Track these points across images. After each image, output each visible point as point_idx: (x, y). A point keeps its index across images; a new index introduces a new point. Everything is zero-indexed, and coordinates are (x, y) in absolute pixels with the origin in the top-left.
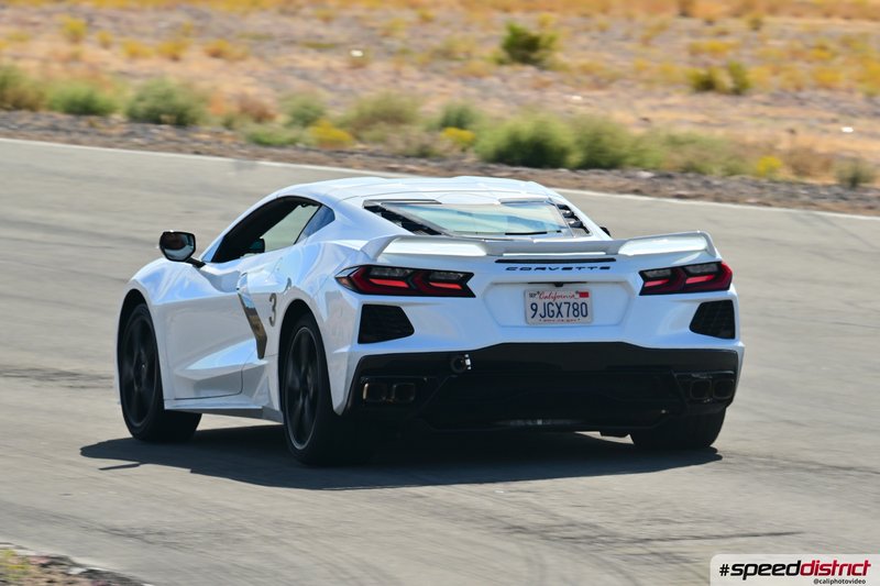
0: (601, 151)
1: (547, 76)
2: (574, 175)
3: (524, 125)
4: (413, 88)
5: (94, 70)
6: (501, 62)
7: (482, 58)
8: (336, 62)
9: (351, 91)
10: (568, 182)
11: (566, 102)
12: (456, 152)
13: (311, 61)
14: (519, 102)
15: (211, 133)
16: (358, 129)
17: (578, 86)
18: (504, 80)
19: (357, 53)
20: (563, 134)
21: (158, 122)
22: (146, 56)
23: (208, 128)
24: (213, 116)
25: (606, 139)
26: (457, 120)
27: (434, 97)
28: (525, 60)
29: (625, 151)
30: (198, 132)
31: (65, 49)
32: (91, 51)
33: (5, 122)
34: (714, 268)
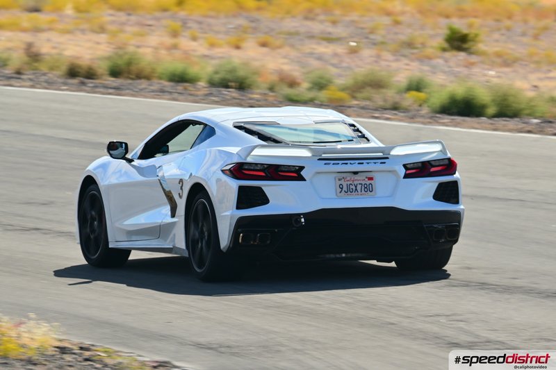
0: (508, 106)
1: (473, 59)
2: (490, 121)
3: (459, 90)
4: (389, 66)
5: (187, 54)
6: (444, 50)
7: (432, 47)
8: (340, 49)
9: (349, 68)
10: (488, 126)
11: (485, 75)
12: (416, 107)
13: (324, 49)
14: (456, 75)
15: (261, 94)
16: (354, 91)
17: (493, 65)
18: (446, 61)
19: (353, 44)
20: (483, 95)
21: (227, 87)
22: (220, 46)
23: (258, 91)
24: (262, 84)
25: (511, 99)
26: (416, 86)
27: (402, 71)
28: (460, 49)
29: (523, 106)
30: (252, 93)
31: (169, 41)
32: (185, 43)
33: (131, 87)
34: (447, 162)
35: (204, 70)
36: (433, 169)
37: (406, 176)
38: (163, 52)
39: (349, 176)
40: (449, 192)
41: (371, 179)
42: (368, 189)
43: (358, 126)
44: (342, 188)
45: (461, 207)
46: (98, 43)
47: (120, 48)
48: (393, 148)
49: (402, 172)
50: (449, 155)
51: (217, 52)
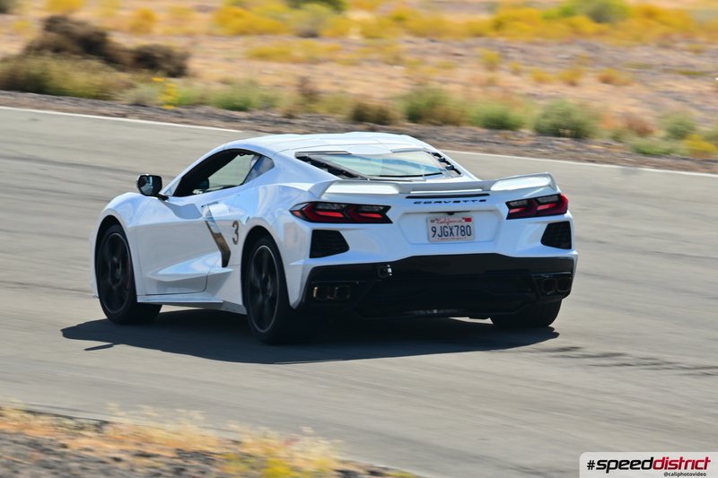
5: (507, 93)
8: (705, 86)
13: (684, 86)
15: (602, 144)
21: (558, 135)
22: (549, 82)
23: (600, 140)
24: (604, 130)
30: (592, 144)
31: (484, 75)
32: (505, 78)
33: (434, 135)
34: (556, 199)
35: (529, 113)
36: (540, 208)
37: (510, 217)
38: (476, 90)
39: (443, 218)
40: (559, 235)
41: (468, 220)
42: (466, 232)
43: (444, 156)
44: (435, 232)
45: (573, 253)
46: (392, 78)
47: (420, 84)
48: (494, 182)
49: (505, 211)
50: (559, 191)
51: (546, 89)
